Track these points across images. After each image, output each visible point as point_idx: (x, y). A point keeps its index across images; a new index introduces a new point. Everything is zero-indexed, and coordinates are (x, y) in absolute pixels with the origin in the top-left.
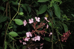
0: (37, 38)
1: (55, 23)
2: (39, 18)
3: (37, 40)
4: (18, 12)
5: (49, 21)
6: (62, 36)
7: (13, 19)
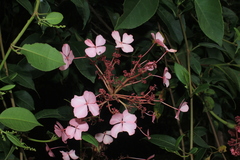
0: (122, 122)
1: (199, 72)
2: (129, 39)
3: (120, 134)
4: (36, 13)
5: (172, 51)
6: (231, 130)
7: (13, 45)
